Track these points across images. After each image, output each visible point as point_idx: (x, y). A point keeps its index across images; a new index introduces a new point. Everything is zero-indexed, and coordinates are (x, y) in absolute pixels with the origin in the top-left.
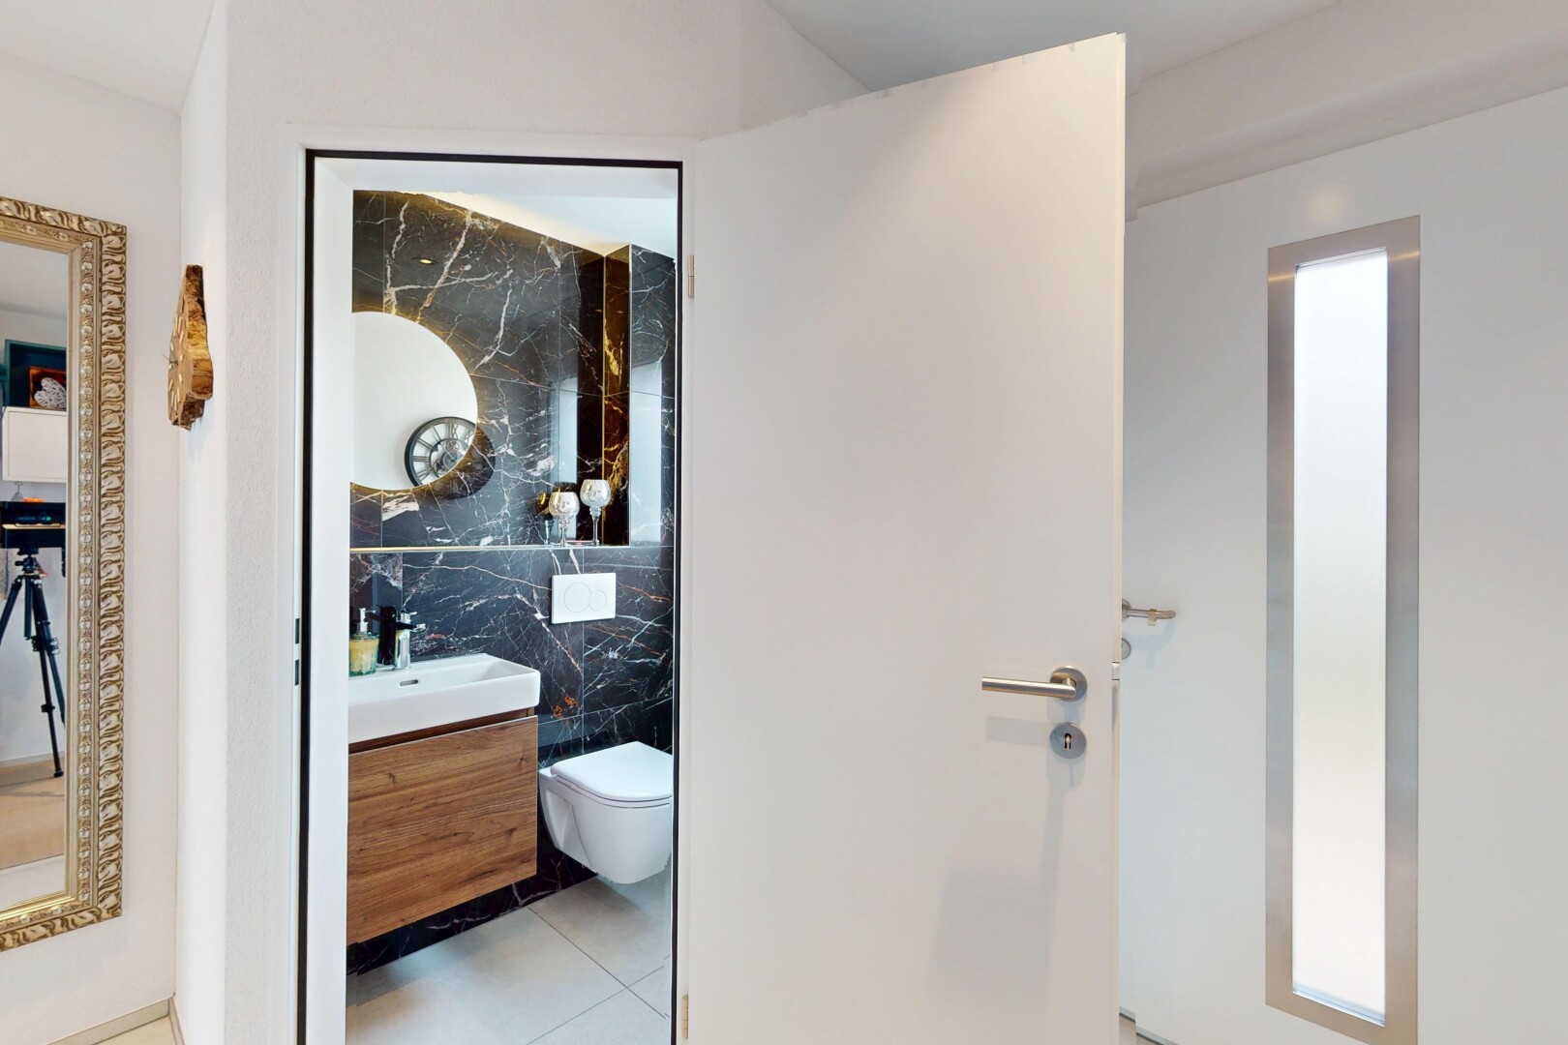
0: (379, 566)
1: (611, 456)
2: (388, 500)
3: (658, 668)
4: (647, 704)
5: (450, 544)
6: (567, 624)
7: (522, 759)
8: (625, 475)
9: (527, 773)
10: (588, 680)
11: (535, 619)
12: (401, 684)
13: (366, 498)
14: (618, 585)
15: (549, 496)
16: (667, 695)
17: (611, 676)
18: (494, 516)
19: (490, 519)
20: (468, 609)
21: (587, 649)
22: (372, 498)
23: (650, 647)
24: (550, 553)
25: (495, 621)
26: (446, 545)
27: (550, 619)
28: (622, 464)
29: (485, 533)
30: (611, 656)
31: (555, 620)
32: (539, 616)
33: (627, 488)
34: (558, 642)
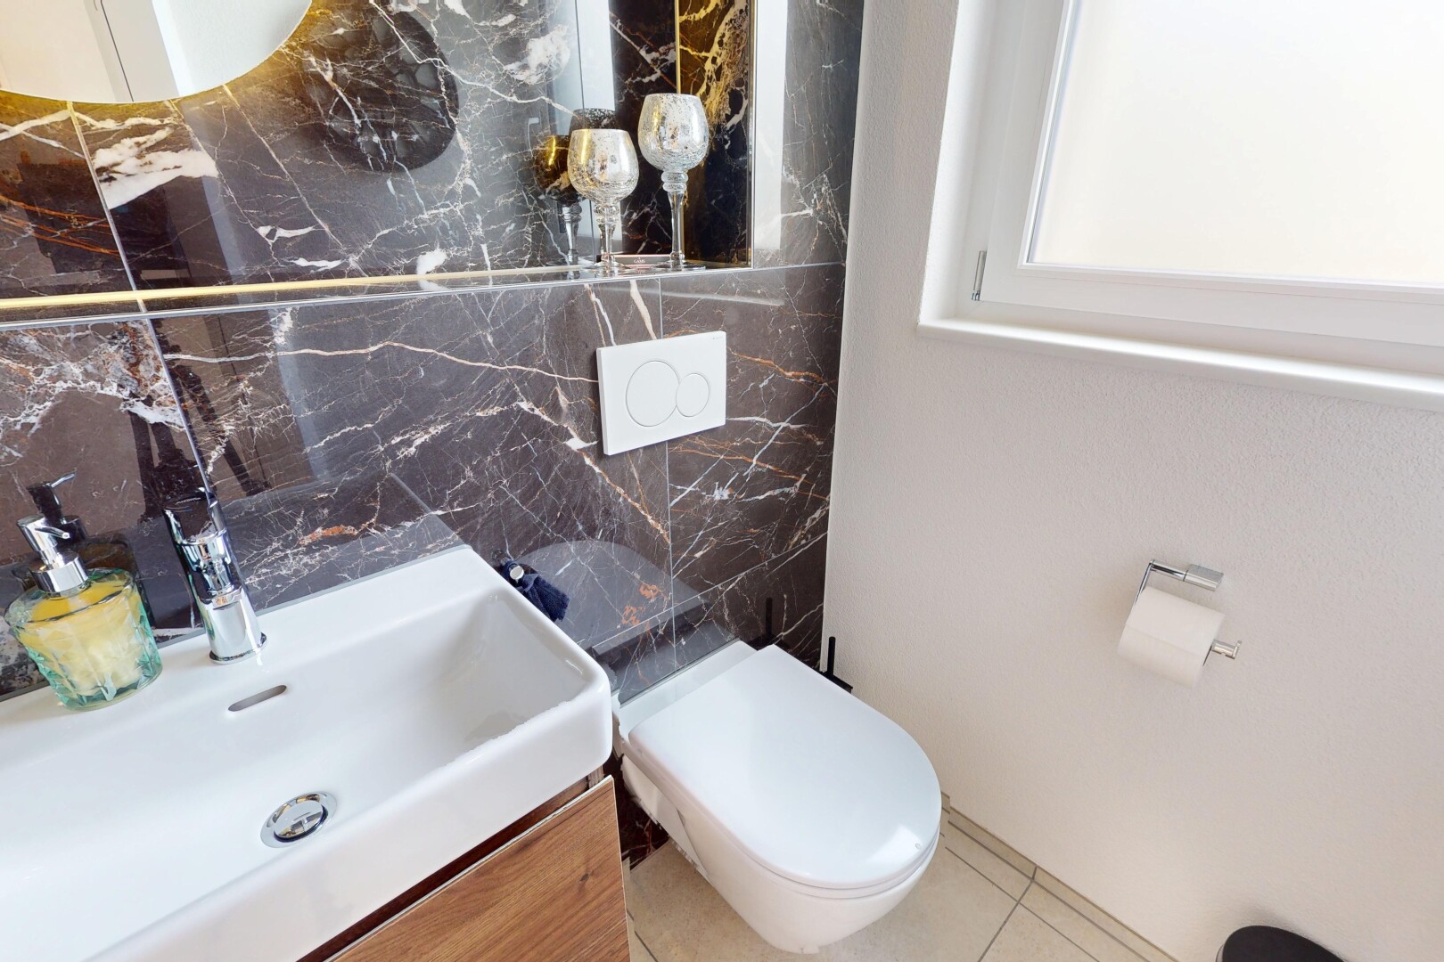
0: (75, 369)
1: (701, 36)
2: (102, 140)
3: (793, 501)
4: (774, 563)
5: (337, 273)
6: (637, 450)
7: (585, 878)
8: (740, 82)
9: (599, 895)
10: (678, 548)
11: (568, 450)
12: (234, 708)
13: (18, 129)
14: (729, 357)
15: (564, 142)
16: (804, 542)
17: (716, 533)
18: (440, 194)
19: (430, 204)
20: (402, 453)
21: (674, 492)
22: (39, 130)
23: (782, 468)
24: (587, 295)
25: (477, 471)
26: (327, 275)
27: (600, 446)
28: (732, 54)
29: (423, 242)
30: (717, 497)
31: (611, 449)
32: (576, 443)
33: (746, 118)
34: (620, 490)
